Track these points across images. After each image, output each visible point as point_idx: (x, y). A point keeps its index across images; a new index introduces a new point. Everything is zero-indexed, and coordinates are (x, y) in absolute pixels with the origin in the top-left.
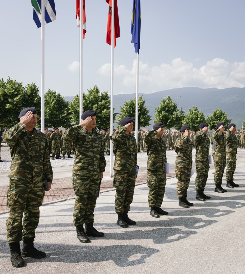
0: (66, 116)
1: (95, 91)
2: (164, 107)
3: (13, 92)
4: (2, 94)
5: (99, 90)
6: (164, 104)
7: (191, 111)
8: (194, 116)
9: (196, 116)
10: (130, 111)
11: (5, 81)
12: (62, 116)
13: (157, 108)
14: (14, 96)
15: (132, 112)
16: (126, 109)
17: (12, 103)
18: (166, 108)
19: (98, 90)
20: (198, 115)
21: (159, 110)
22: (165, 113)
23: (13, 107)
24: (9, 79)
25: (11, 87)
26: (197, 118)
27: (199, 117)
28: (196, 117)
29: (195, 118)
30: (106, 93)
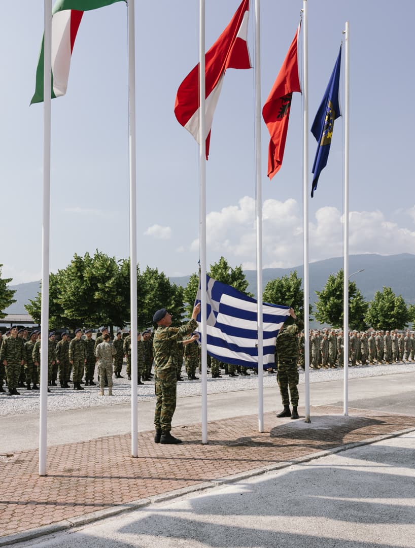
0: (173, 308)
1: (222, 266)
2: (333, 290)
3: (104, 273)
4: (88, 277)
5: (229, 265)
6: (333, 285)
7: (380, 296)
8: (387, 304)
9: (390, 303)
10: (277, 298)
11: (92, 256)
12: (168, 308)
13: (321, 292)
14: (105, 279)
15: (280, 300)
16: (271, 294)
17: (103, 290)
18: (336, 292)
19: (227, 264)
20: (393, 302)
21: (324, 296)
22: (335, 301)
23: (104, 296)
24: (97, 254)
25: (102, 266)
26: (392, 308)
27: (395, 307)
28: (391, 305)
29: (389, 307)
30: (239, 269)
